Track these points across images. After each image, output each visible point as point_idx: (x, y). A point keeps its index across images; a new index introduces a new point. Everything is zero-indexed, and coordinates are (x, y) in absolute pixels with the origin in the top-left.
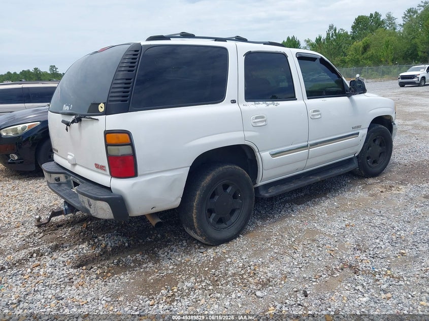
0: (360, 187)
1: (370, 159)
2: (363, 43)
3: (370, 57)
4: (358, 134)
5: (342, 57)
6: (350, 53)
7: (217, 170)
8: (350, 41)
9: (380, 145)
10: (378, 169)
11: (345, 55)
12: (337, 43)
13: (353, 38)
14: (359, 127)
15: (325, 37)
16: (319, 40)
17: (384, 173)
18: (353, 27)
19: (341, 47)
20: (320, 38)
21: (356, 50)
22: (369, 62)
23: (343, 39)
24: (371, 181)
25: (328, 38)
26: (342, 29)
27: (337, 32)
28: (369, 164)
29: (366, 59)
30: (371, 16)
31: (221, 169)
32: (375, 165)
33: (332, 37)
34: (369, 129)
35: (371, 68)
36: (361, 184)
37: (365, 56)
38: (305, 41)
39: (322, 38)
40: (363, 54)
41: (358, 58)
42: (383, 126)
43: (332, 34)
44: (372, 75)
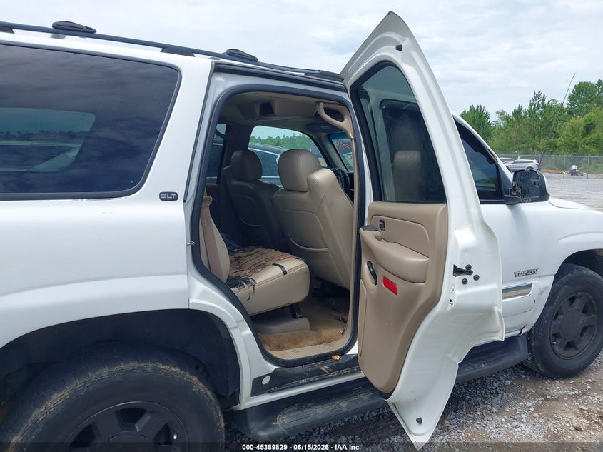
0: (529, 404)
1: (559, 340)
2: (586, 121)
3: (594, 143)
4: (529, 286)
5: (552, 139)
6: (564, 134)
7: (92, 376)
8: (565, 117)
9: (585, 311)
10: (577, 363)
11: (557, 135)
12: (545, 118)
13: (570, 113)
14: (532, 272)
15: (528, 108)
16: (517, 112)
17: (591, 370)
18: (571, 98)
19: (550, 124)
20: (520, 109)
21: (574, 130)
22: (594, 149)
23: (555, 113)
24: (558, 388)
25: (531, 112)
26: (553, 100)
27: (546, 102)
28: (557, 349)
29: (588, 144)
30: (599, 83)
31: (105, 372)
32: (571, 352)
33: (538, 108)
34: (557, 277)
35: (596, 158)
36: (534, 396)
37: (588, 138)
38: (498, 112)
39: (524, 109)
40: (583, 136)
41: (576, 142)
42: (592, 272)
43: (539, 105)
44: (597, 167)
